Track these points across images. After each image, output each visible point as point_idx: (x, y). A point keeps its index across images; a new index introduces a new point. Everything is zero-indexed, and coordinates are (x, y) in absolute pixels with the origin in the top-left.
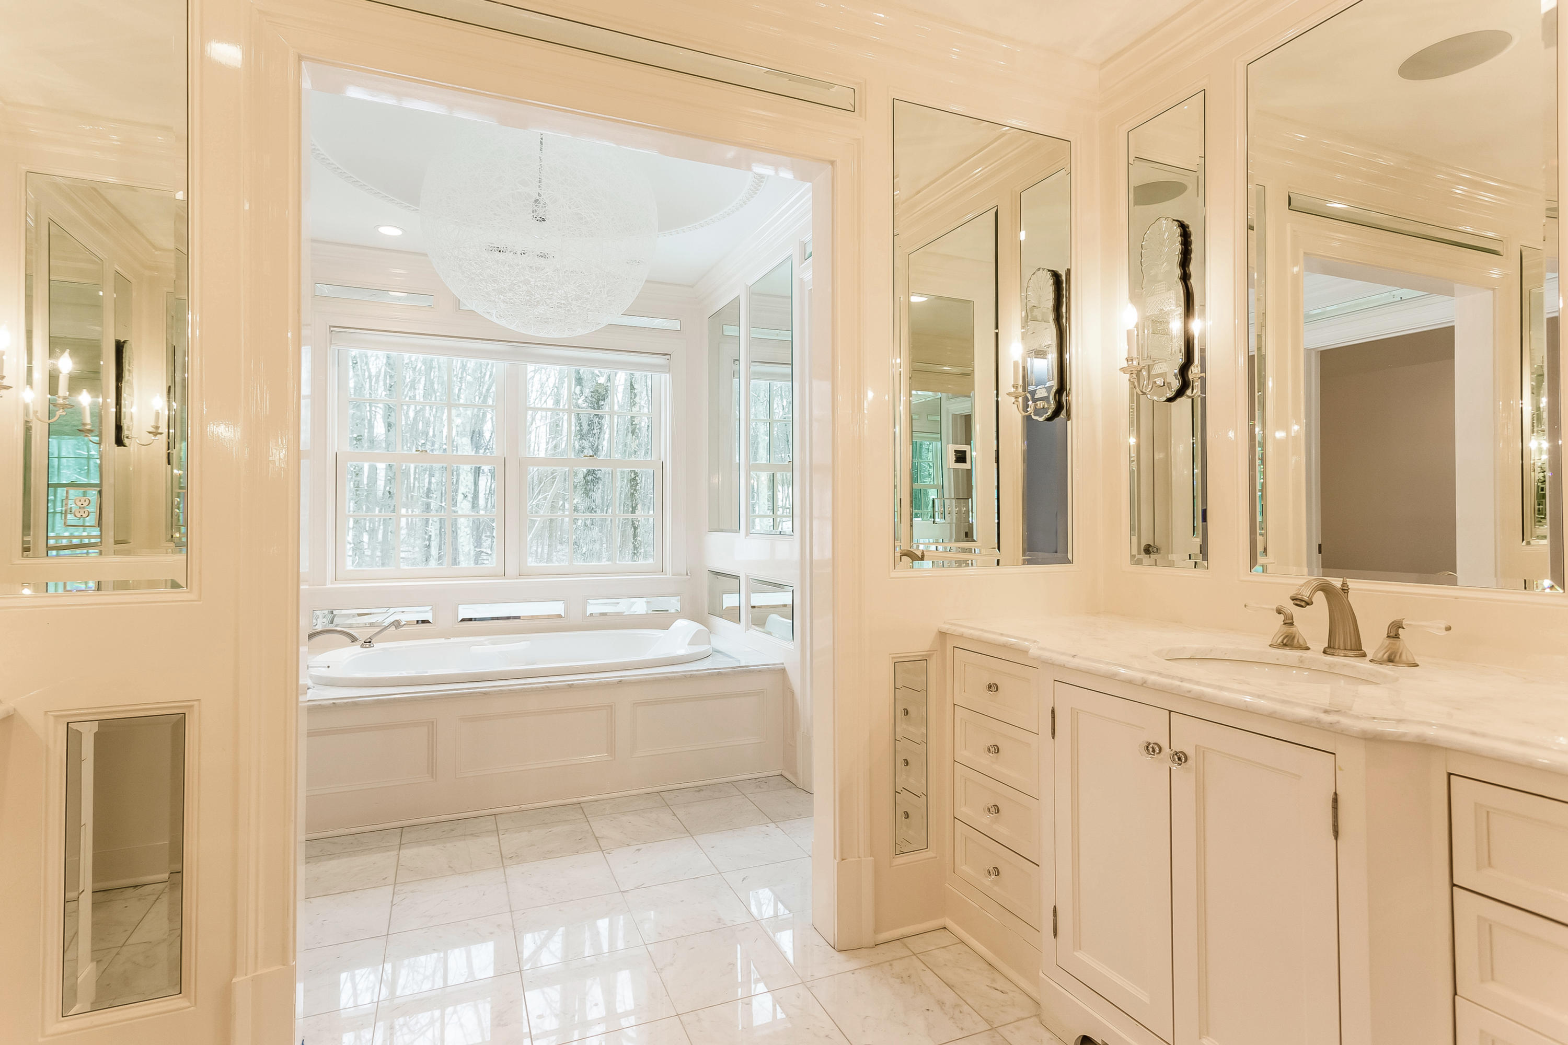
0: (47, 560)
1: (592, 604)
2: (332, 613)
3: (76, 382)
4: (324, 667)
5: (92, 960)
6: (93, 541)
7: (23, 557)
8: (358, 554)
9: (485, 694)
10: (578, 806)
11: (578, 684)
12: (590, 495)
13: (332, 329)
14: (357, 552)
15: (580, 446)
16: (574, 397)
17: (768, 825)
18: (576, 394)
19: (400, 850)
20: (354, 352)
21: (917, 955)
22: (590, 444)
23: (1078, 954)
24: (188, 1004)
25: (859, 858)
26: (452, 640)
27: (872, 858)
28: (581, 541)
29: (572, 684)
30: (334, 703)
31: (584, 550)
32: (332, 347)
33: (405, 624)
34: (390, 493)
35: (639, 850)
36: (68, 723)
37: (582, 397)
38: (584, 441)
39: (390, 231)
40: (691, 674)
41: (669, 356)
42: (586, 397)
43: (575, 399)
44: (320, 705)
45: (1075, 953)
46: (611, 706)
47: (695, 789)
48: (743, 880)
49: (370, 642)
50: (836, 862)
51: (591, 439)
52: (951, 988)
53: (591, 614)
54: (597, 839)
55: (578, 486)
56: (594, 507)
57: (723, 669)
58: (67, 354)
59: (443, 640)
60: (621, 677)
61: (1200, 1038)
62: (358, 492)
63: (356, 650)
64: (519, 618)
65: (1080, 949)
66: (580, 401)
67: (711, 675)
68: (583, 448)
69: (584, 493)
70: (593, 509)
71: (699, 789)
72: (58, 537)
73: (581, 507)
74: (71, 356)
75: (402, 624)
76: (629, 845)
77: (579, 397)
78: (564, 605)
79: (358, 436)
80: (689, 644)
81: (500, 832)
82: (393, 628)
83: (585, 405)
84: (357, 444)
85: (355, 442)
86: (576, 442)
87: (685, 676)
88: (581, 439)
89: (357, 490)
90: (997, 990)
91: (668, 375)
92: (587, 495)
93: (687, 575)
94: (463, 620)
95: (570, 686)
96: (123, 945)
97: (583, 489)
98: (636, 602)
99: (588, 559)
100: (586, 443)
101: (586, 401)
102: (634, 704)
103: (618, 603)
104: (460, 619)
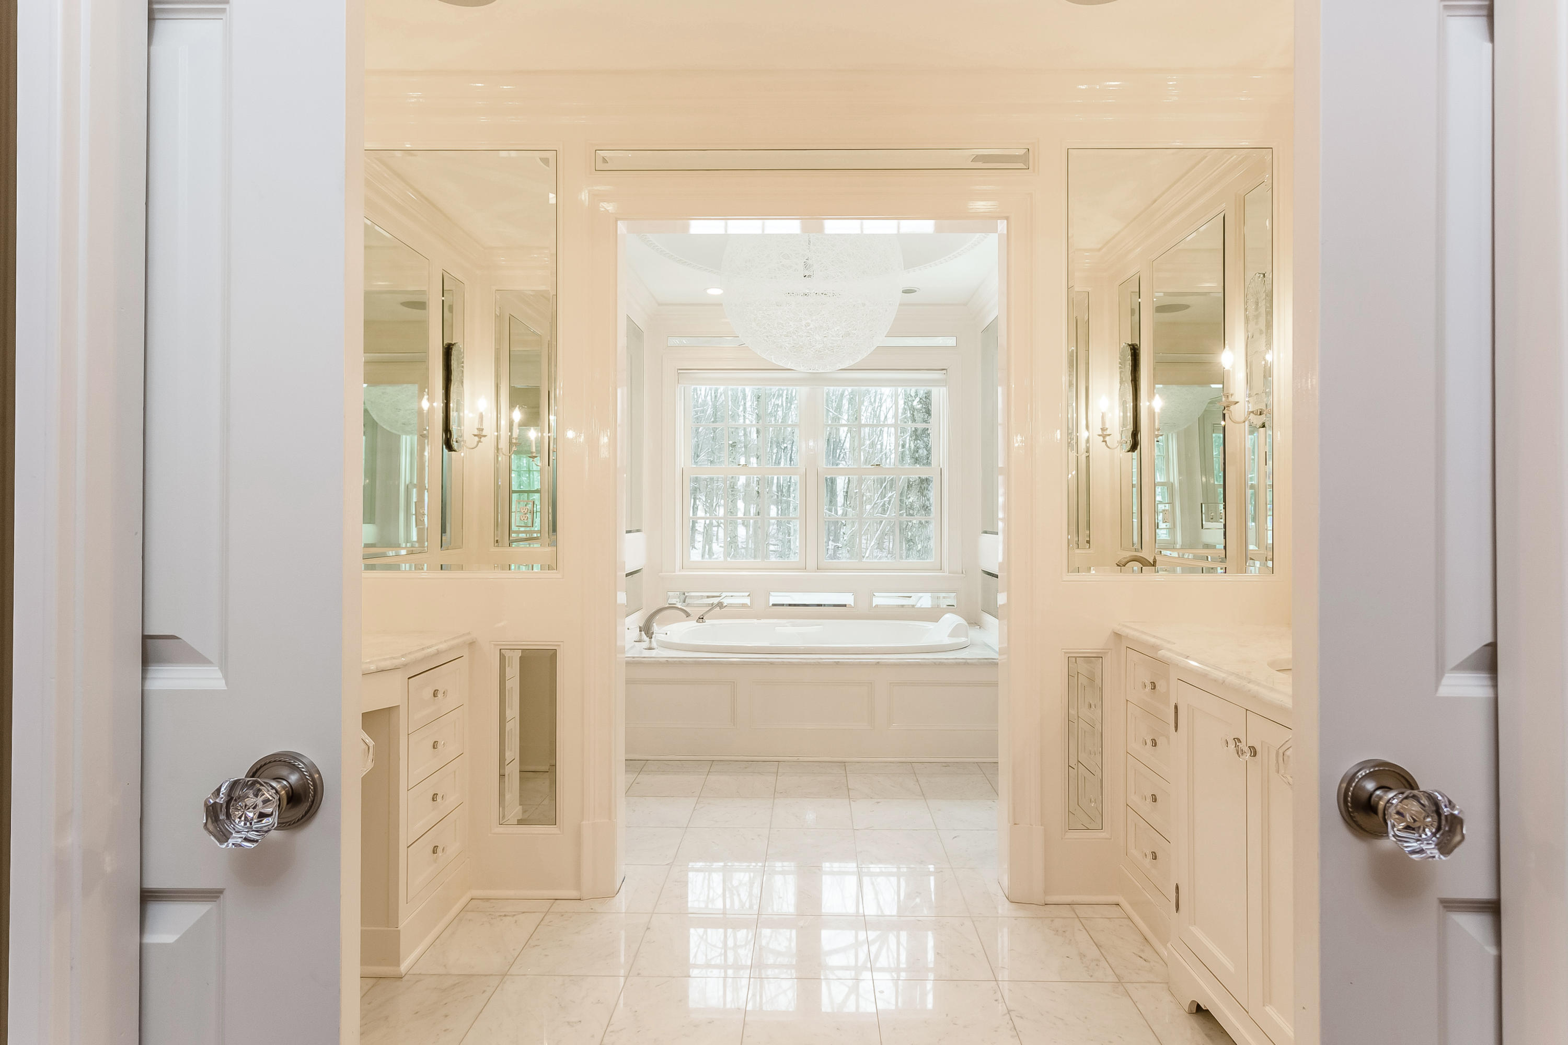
0: (509, 549)
1: (878, 597)
2: (684, 594)
3: (524, 424)
4: (663, 634)
5: (520, 805)
6: (535, 535)
7: (494, 546)
8: (733, 546)
9: (772, 663)
10: (843, 764)
11: (843, 663)
12: (924, 493)
13: (679, 371)
14: (733, 545)
15: (915, 446)
16: (910, 399)
17: (995, 800)
18: (911, 396)
19: (708, 775)
20: (693, 387)
21: (1081, 919)
22: (925, 444)
23: (1192, 928)
24: (559, 832)
25: (1031, 825)
26: (763, 621)
27: (1043, 827)
28: (917, 538)
29: (839, 662)
30: (667, 661)
31: (919, 547)
32: (679, 385)
33: (726, 606)
34: (758, 492)
35: (878, 802)
36: (500, 649)
37: (917, 398)
38: (918, 441)
39: (715, 292)
40: (940, 662)
41: (945, 371)
42: (921, 399)
43: (911, 401)
44: (658, 661)
45: (1190, 927)
46: (871, 683)
47: (944, 764)
48: (954, 838)
49: (703, 618)
50: (1009, 825)
51: (925, 439)
52: (1098, 948)
53: (877, 606)
54: (848, 789)
55: (913, 484)
56: (929, 505)
57: (970, 659)
58: (517, 408)
59: (755, 621)
60: (879, 659)
61: (1264, 1006)
62: (733, 493)
63: (692, 624)
64: (845, 606)
65: (1195, 924)
66: (915, 403)
67: (958, 664)
68: (918, 448)
69: (918, 492)
70: (927, 507)
71: (947, 765)
72: (518, 532)
73: (916, 505)
74: (520, 410)
75: (724, 605)
76: (871, 798)
77: (914, 399)
78: (853, 596)
79: (733, 443)
80: (948, 636)
81: (778, 774)
82: (718, 609)
83: (920, 406)
84: (732, 450)
85: (731, 448)
86: (912, 442)
87: (935, 663)
88: (916, 439)
89: (732, 491)
90: (1141, 958)
91: (945, 388)
92: (922, 494)
93: (962, 573)
94: (774, 605)
95: (837, 663)
96: (540, 804)
97: (918, 488)
98: (922, 597)
99: (923, 556)
100: (920, 443)
101: (921, 403)
102: (890, 683)
103: (910, 597)
104: (771, 604)
